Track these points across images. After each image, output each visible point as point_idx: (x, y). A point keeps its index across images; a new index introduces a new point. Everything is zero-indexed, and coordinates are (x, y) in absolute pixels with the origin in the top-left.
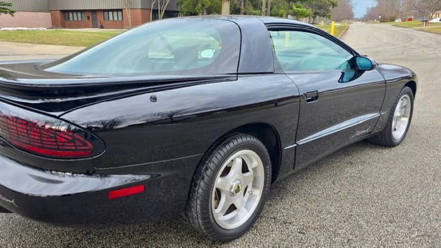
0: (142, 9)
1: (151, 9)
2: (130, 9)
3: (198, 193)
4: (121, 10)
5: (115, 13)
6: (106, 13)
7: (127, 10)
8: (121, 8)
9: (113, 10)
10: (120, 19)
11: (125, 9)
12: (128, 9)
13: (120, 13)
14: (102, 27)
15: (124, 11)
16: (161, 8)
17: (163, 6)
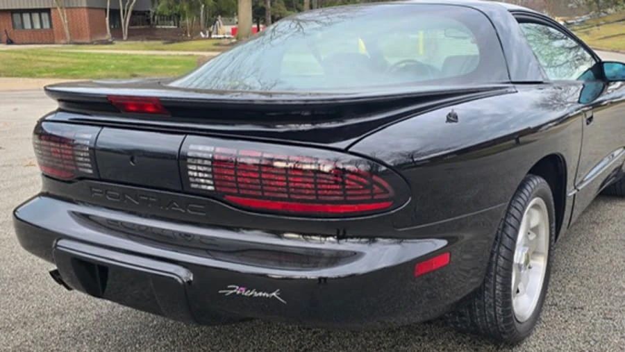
0: (88, 8)
1: (106, 10)
2: (66, 8)
3: (497, 264)
4: (48, 11)
5: (36, 16)
6: (16, 16)
7: (59, 9)
8: (47, 7)
9: (31, 11)
10: (46, 25)
11: (56, 8)
12: (61, 8)
13: (45, 16)
14: (10, 42)
15: (52, 11)
16: (124, 6)
17: (127, 4)
